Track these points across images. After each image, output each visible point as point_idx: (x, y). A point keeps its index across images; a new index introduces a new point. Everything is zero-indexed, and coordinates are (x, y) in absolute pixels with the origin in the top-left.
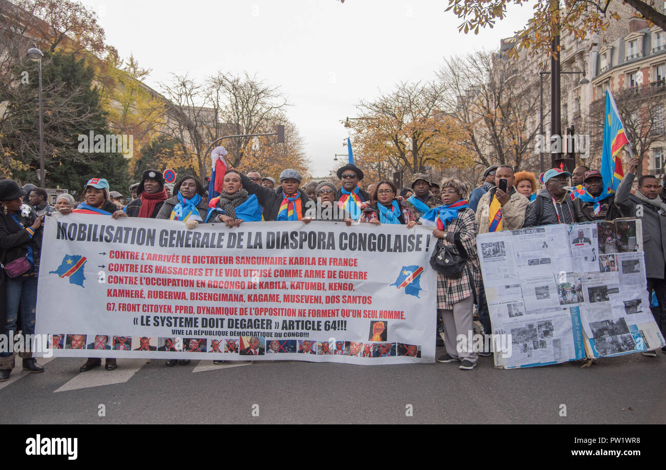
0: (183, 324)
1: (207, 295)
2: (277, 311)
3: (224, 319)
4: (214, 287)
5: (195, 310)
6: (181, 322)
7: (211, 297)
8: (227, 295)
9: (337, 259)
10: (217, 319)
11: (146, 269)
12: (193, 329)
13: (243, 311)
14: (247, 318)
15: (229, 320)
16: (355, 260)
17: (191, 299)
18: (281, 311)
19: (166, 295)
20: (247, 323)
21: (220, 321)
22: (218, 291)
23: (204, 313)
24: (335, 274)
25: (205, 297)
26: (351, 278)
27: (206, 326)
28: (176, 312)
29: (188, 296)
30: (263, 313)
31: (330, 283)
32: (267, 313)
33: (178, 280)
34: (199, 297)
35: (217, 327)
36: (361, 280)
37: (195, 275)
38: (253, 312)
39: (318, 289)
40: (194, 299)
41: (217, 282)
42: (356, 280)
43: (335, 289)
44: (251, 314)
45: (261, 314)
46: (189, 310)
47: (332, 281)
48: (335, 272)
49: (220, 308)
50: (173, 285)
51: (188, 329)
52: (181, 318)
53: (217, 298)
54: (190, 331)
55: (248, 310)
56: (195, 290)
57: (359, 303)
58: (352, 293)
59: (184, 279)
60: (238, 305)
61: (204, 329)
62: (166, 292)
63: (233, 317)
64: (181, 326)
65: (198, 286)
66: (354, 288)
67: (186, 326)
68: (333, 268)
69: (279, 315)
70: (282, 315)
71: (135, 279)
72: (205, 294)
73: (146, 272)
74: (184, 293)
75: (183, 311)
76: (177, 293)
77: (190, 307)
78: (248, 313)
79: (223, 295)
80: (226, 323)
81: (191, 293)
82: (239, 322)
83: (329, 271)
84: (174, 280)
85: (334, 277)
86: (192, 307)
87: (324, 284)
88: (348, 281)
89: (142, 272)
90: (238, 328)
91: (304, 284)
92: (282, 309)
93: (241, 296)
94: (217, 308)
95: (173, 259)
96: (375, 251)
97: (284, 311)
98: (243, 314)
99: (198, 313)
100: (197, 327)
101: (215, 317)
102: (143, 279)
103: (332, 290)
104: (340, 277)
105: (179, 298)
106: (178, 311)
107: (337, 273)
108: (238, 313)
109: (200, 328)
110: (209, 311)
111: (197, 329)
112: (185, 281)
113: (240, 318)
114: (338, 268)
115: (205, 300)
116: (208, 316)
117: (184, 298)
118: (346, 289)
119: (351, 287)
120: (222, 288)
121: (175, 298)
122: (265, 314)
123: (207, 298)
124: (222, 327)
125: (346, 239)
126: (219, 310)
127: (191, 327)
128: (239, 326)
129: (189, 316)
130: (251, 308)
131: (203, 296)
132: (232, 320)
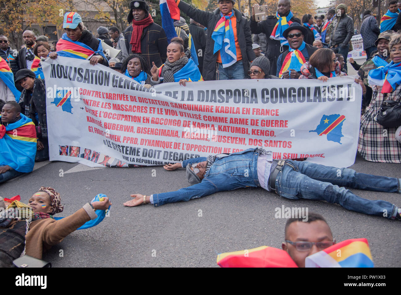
0: (128, 152)
1: (150, 130)
2: (206, 148)
3: (161, 151)
4: (156, 123)
5: (139, 142)
6: (127, 150)
7: (153, 132)
8: (165, 130)
9: (259, 110)
10: (155, 151)
11: (106, 105)
12: (136, 157)
13: (177, 145)
14: (179, 151)
15: (165, 152)
16: (277, 110)
17: (137, 132)
18: (208, 148)
19: (118, 127)
20: (178, 156)
21: (157, 153)
22: (159, 127)
23: (145, 145)
24: (257, 123)
25: (148, 131)
26: (272, 126)
27: (146, 156)
28: (123, 142)
29: (135, 129)
30: (193, 149)
31: (253, 130)
32: (197, 150)
33: (129, 116)
34: (143, 131)
35: (155, 157)
36: (282, 128)
37: (142, 112)
38: (185, 147)
39: (242, 133)
40: (139, 132)
41: (159, 119)
42: (277, 128)
43: (257, 134)
44: (183, 149)
45: (191, 150)
46: (135, 141)
47: (255, 127)
48: (257, 120)
49: (159, 141)
50: (125, 120)
51: (132, 157)
52: (127, 147)
53: (157, 132)
54: (134, 159)
55: (181, 145)
56: (142, 125)
57: (280, 147)
58: (273, 139)
59: (133, 116)
60: (173, 140)
61: (144, 158)
62: (118, 125)
63: (169, 150)
64: (126, 153)
65: (144, 122)
66: (275, 135)
67: (130, 154)
68: (255, 117)
69: (206, 152)
70: (209, 152)
71: (96, 112)
72: (149, 129)
73: (105, 108)
74: (132, 127)
75: (129, 142)
76: (127, 126)
77: (135, 138)
78: (181, 147)
79: (162, 130)
80: (162, 154)
81: (138, 127)
82: (172, 154)
83: (252, 120)
84: (126, 116)
85: (257, 125)
86: (137, 139)
87: (247, 129)
88: (270, 128)
89: (102, 107)
90: (171, 160)
91: (230, 128)
92: (210, 147)
93: (177, 132)
94: (156, 141)
95: (124, 98)
96: (295, 102)
97: (211, 148)
98: (176, 148)
99: (141, 144)
100: (139, 156)
101: (154, 148)
102: (102, 112)
103: (255, 134)
104: (262, 125)
105: (128, 131)
106: (125, 141)
107: (260, 122)
108: (173, 146)
109: (141, 157)
110: (150, 143)
111: (138, 158)
112: (134, 117)
113: (174, 151)
114: (261, 117)
115: (148, 134)
116: (148, 148)
117: (132, 131)
118: (268, 135)
119: (272, 133)
120: (162, 124)
121: (125, 131)
122: (195, 150)
123: (150, 132)
124: (158, 158)
125: (267, 94)
126: (158, 143)
127: (135, 155)
128: (172, 158)
129: (133, 146)
130: (183, 144)
131: (147, 130)
132: (167, 152)
